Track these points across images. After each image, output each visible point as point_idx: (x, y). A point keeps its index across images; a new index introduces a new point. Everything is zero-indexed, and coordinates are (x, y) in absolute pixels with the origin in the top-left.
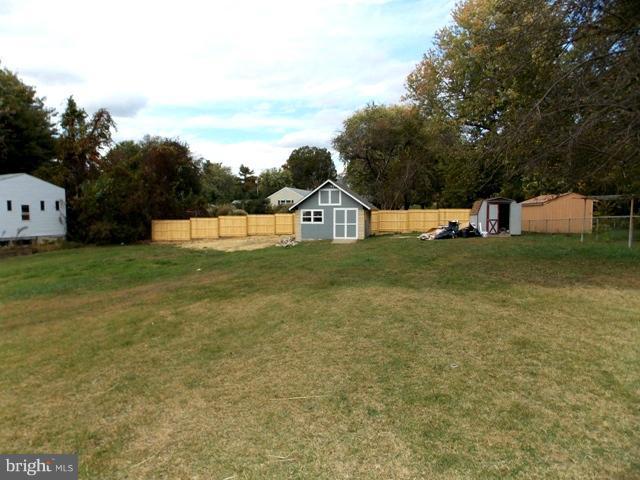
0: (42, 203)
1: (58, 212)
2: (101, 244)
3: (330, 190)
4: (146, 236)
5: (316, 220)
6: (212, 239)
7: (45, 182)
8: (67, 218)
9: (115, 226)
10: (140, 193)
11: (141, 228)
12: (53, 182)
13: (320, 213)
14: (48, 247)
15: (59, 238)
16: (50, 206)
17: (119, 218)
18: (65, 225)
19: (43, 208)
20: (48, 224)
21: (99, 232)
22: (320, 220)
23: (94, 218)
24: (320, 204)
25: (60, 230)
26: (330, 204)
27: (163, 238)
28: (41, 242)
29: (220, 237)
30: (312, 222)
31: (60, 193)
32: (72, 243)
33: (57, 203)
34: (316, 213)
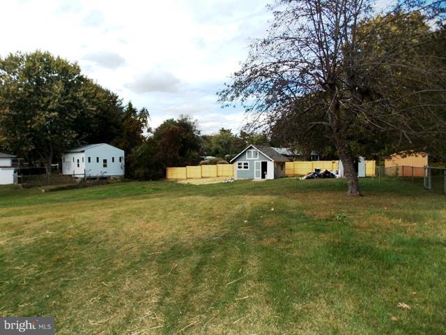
0: (113, 158)
1: (120, 164)
2: (140, 180)
3: (252, 150)
4: (163, 176)
5: (245, 167)
6: (196, 178)
7: (114, 148)
8: (125, 166)
9: (147, 170)
10: (160, 153)
11: (160, 172)
12: (119, 148)
13: (247, 164)
14: (115, 181)
15: (120, 176)
16: (117, 160)
17: (150, 167)
18: (124, 169)
19: (113, 161)
20: (116, 170)
21: (139, 174)
22: (247, 167)
23: (137, 166)
24: (247, 158)
25: (121, 172)
26: (252, 159)
27: (173, 177)
28: (112, 178)
29: (202, 177)
30: (243, 169)
31: (121, 153)
32: (126, 179)
33: (120, 158)
34: (245, 164)
